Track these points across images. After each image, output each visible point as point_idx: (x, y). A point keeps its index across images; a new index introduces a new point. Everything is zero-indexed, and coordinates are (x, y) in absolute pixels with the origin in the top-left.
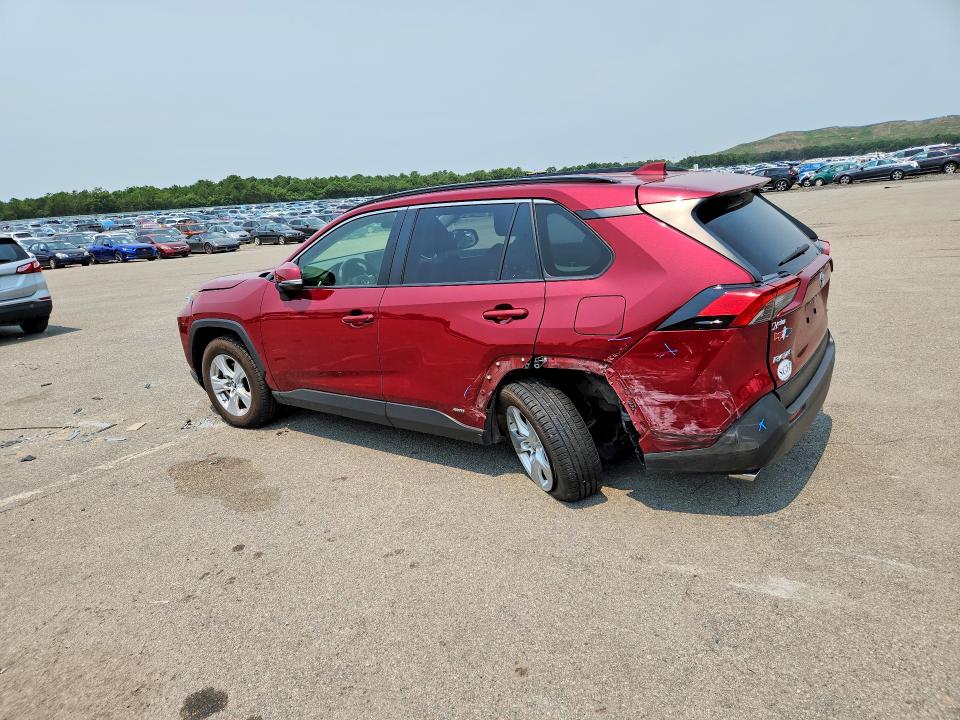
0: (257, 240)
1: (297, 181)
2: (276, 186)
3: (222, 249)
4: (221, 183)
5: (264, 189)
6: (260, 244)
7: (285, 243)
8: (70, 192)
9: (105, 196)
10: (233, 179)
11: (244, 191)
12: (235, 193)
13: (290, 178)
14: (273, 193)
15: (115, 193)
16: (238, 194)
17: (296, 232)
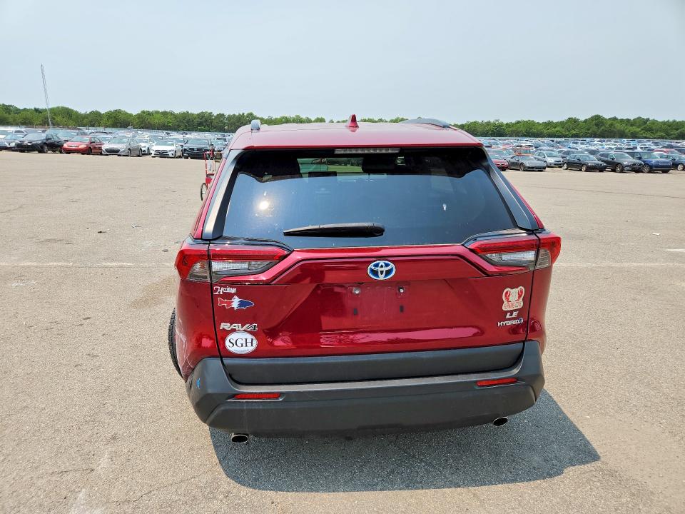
0: (565, 166)
1: (654, 122)
2: (632, 125)
3: (531, 169)
4: (586, 121)
5: (619, 127)
6: (567, 169)
7: (586, 171)
8: (480, 122)
9: (501, 125)
10: (597, 118)
11: (603, 128)
12: (595, 128)
13: (648, 119)
14: (627, 131)
15: (507, 124)
16: (595, 130)
17: (600, 162)
